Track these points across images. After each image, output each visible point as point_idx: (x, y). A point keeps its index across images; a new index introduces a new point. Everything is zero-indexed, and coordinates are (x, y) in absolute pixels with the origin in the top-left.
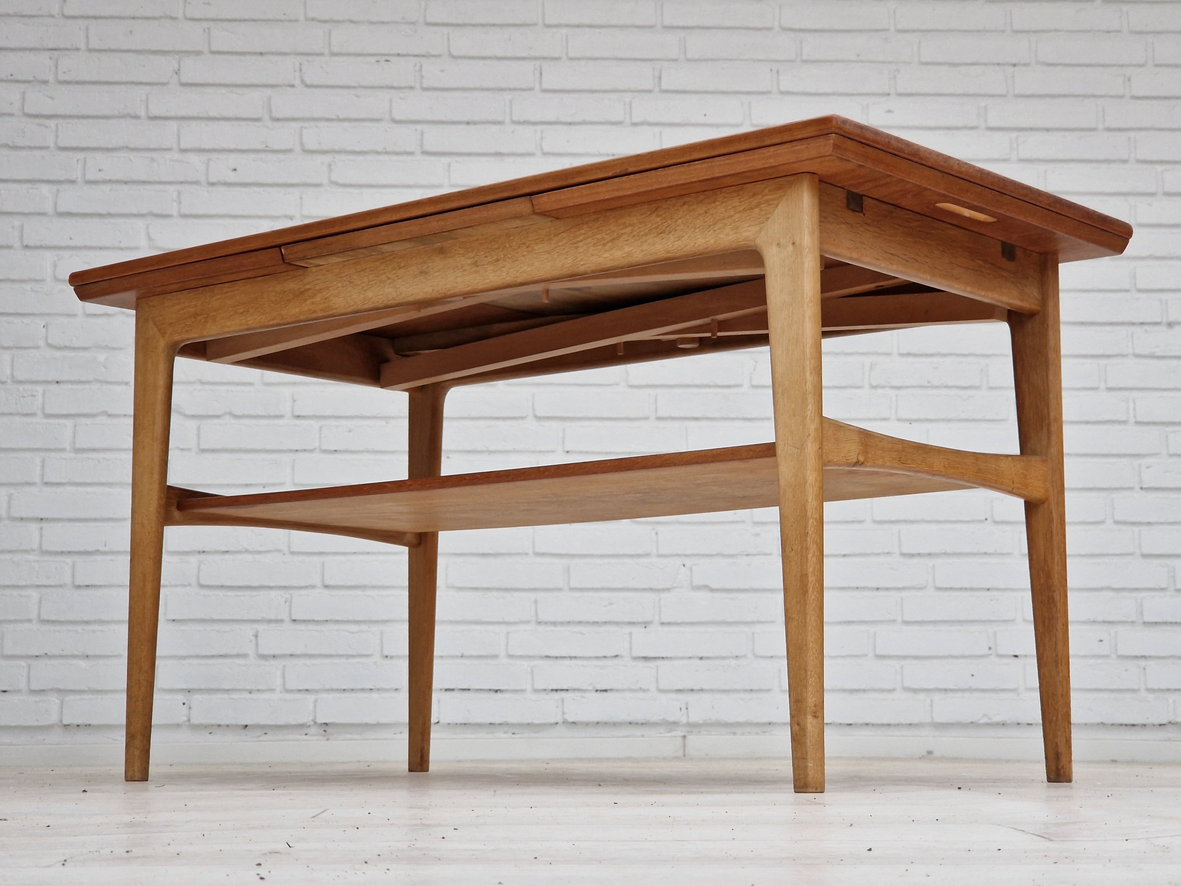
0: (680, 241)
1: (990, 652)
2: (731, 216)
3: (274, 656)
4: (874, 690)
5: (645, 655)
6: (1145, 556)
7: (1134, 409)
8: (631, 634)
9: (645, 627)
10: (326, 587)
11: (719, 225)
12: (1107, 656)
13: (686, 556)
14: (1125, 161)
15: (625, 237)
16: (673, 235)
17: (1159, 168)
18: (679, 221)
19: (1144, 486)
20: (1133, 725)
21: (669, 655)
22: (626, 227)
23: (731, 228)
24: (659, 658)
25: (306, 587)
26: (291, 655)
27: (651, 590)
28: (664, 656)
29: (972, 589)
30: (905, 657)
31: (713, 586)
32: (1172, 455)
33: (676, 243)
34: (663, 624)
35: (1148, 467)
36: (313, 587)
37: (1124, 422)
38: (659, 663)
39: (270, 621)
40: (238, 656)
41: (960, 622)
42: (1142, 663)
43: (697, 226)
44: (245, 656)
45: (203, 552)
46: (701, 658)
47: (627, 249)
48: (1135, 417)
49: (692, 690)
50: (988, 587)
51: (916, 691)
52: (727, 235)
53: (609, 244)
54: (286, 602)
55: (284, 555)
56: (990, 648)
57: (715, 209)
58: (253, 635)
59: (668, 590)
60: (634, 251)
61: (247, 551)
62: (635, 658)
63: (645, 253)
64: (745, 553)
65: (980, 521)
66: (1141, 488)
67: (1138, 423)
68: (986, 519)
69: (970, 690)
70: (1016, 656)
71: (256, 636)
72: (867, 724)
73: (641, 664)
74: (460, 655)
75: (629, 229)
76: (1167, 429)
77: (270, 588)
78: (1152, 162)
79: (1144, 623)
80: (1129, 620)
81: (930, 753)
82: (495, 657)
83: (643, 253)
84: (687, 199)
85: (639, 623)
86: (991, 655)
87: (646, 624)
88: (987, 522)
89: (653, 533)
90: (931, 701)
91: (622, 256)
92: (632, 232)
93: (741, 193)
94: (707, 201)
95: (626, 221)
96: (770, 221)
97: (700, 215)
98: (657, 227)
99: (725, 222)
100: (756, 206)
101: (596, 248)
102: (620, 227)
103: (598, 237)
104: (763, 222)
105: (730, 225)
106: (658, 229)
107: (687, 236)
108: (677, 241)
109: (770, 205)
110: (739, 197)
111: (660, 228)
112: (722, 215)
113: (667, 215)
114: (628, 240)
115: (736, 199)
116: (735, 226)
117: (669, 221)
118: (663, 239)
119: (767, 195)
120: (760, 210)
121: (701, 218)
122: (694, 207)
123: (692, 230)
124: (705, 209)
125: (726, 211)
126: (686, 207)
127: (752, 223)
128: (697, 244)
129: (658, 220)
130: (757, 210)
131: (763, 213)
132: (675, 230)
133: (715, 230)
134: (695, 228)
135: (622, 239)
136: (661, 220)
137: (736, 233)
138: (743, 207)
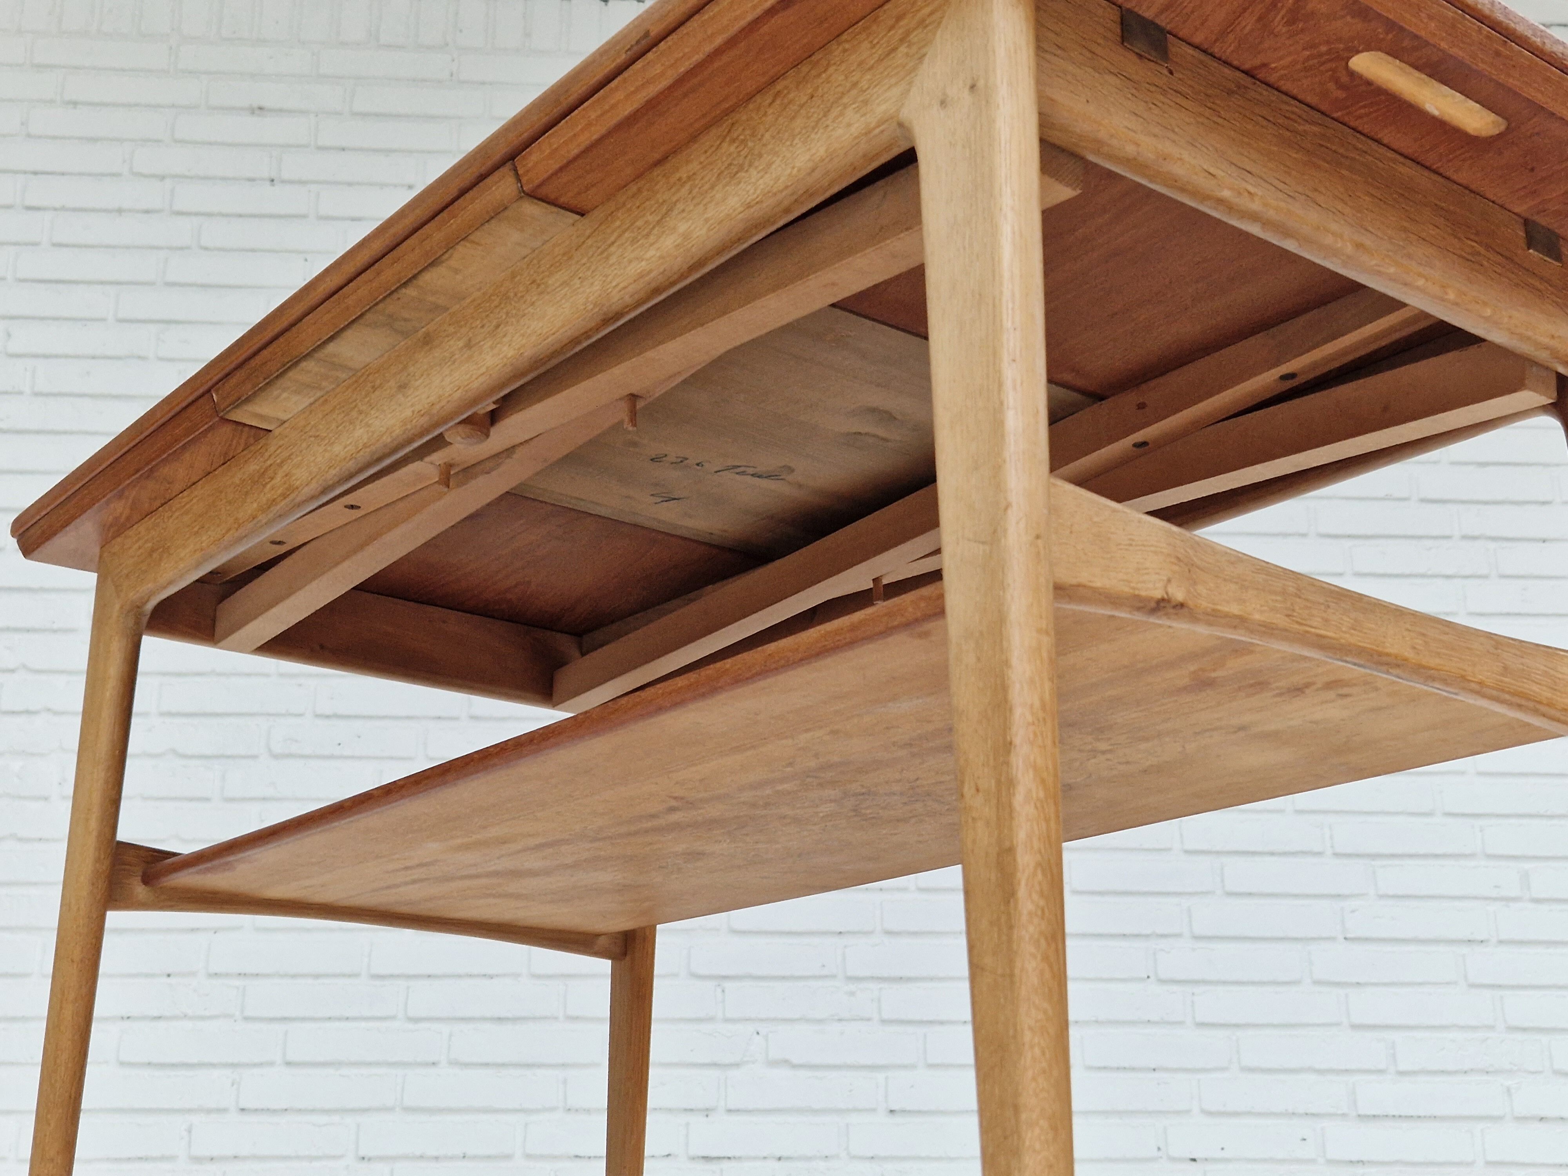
0: (767, 176)
1: (1160, 1154)
2: (855, 85)
3: (212, 1159)
5: (705, 1154)
6: (1355, 1027)
7: (1331, 837)
8: (688, 1124)
9: (707, 1116)
10: (289, 1064)
11: (835, 112)
12: (1312, 1161)
13: (762, 1020)
14: (1304, 535)
15: (680, 206)
16: (756, 168)
17: (1348, 543)
18: (767, 136)
19: (1348, 936)
21: (737, 1154)
22: (682, 185)
23: (854, 109)
24: (724, 1158)
25: (261, 1065)
26: (235, 1157)
27: (715, 1065)
29: (1133, 1069)
31: (796, 1061)
32: (1382, 897)
33: (761, 181)
34: (730, 1111)
35: (1353, 911)
36: (271, 1064)
37: (1319, 854)
38: (725, 1165)
39: (209, 1111)
40: (163, 1158)
41: (1119, 1113)
42: (1360, 1170)
43: (797, 130)
44: (172, 1158)
45: (128, 1018)
46: (780, 1159)
47: (682, 227)
48: (1332, 847)
50: (1153, 1066)
52: (849, 125)
53: (655, 231)
54: (233, 1085)
55: (235, 1021)
56: (1159, 1149)
57: (828, 83)
58: (185, 1130)
59: (737, 1065)
60: (692, 228)
61: (185, 1016)
62: (693, 1158)
63: (711, 222)
64: (836, 1018)
65: (1141, 980)
66: (1345, 938)
67: (1336, 855)
68: (1148, 977)
70: (1194, 1160)
71: (189, 1131)
73: (700, 1166)
74: (462, 1155)
75: (684, 191)
76: (1373, 863)
77: (212, 1065)
78: (1336, 537)
79: (1359, 1116)
80: (1339, 1112)
82: (508, 1157)
83: (708, 225)
84: (779, 86)
85: (699, 1110)
86: (1161, 1157)
87: (707, 1112)
88: (1150, 980)
89: (719, 990)
91: (676, 243)
92: (690, 193)
93: (874, 28)
94: (813, 73)
95: (683, 173)
96: (926, 60)
97: (802, 106)
98: (730, 164)
99: (845, 100)
100: (902, 40)
101: (635, 246)
102: (673, 190)
103: (639, 223)
104: (914, 69)
105: (853, 103)
106: (732, 167)
107: (780, 158)
108: (762, 177)
109: (926, 26)
110: (870, 39)
111: (735, 162)
112: (840, 89)
113: (748, 132)
114: (683, 211)
115: (866, 45)
116: (862, 101)
117: (750, 144)
118: (740, 183)
119: (921, 8)
120: (909, 46)
121: (803, 112)
122: (791, 96)
123: (788, 143)
124: (810, 91)
125: (846, 77)
126: (778, 102)
127: (893, 81)
128: (796, 169)
129: (732, 149)
130: (903, 49)
131: (914, 49)
132: (760, 156)
133: (827, 126)
134: (794, 137)
135: (676, 212)
136: (737, 147)
137: (865, 114)
138: (876, 56)
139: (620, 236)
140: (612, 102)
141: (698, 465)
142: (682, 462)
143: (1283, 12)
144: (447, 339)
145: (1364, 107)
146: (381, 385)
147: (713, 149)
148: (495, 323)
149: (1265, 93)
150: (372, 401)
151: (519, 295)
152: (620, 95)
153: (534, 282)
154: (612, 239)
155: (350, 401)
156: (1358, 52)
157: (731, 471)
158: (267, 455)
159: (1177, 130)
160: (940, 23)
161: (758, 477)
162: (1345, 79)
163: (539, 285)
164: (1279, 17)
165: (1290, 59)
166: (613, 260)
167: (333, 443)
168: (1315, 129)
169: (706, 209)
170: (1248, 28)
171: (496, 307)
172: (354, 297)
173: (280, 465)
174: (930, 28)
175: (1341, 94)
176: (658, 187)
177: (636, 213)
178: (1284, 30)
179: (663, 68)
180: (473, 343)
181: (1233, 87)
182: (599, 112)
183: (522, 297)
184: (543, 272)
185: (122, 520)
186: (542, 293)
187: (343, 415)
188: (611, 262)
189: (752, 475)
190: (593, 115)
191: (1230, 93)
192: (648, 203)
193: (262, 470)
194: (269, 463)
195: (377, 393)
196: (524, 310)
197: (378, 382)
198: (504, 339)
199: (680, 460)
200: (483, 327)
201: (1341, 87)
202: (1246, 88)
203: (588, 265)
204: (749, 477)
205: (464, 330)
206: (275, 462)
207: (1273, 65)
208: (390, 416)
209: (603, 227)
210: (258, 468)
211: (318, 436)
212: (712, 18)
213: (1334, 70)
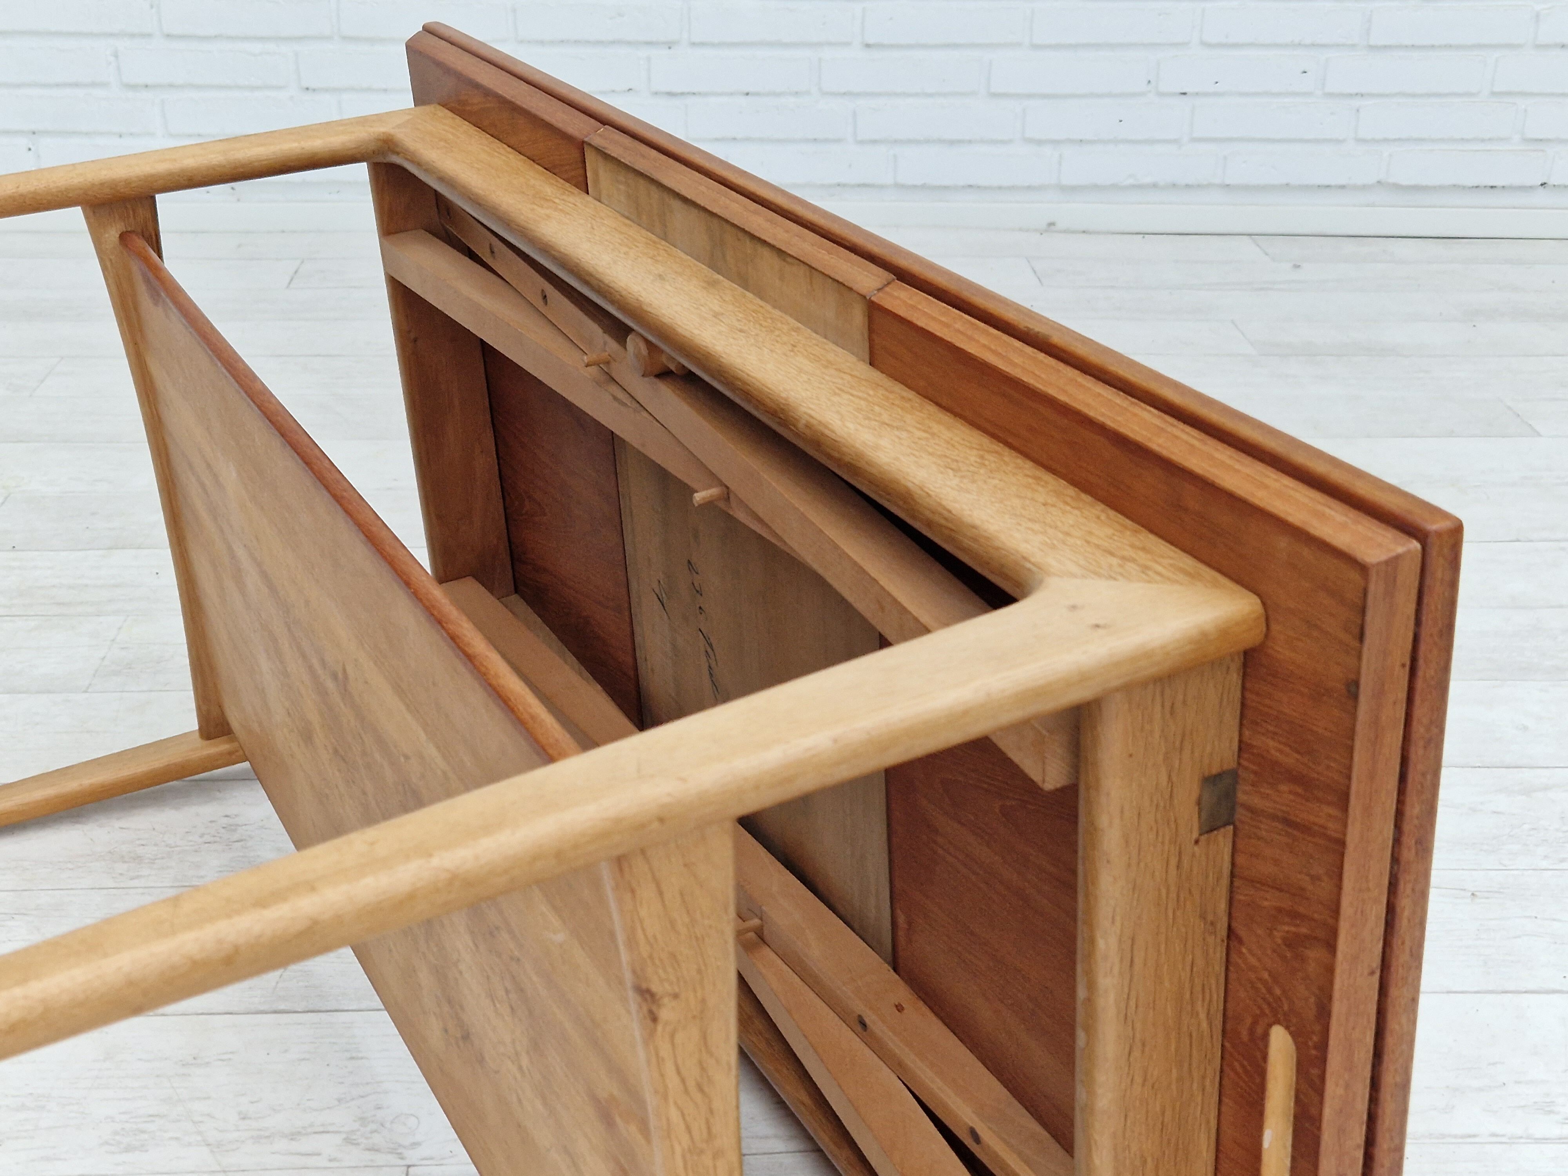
0: (957, 491)
1: (1149, 88)
2: (1068, 534)
3: (146, 86)
4: (982, 141)
5: (668, 89)
8: (649, 59)
9: (669, 49)
12: (1310, 94)
16: (962, 481)
20: (1328, 186)
21: (702, 90)
24: (688, 93)
26: (171, 85)
28: (695, 90)
30: (1030, 96)
34: (694, 44)
38: (689, 100)
39: (132, 36)
40: (94, 85)
41: (1111, 46)
42: (1357, 103)
43: (1008, 503)
44: (104, 85)
46: (747, 94)
49: (735, 139)
51: (1040, 142)
56: (1149, 83)
57: (1063, 513)
58: (111, 55)
62: (656, 94)
69: (1116, 141)
70: (1184, 94)
71: (116, 56)
72: (970, 186)
73: (663, 102)
75: (920, 434)
79: (1370, 46)
80: (1349, 42)
81: (1052, 224)
85: (661, 43)
86: (1150, 92)
87: (670, 45)
90: (1060, 156)
91: (867, 442)
92: (919, 439)
93: (1128, 533)
94: (1068, 500)
95: (936, 428)
96: (1112, 582)
97: (1033, 499)
98: (957, 461)
99: (1051, 531)
100: (1123, 558)
101: (853, 412)
102: (918, 426)
103: (877, 408)
104: (1099, 575)
105: (1049, 538)
106: (955, 464)
107: (975, 497)
108: (952, 488)
109: (1143, 572)
110: (1116, 533)
111: (960, 464)
112: (1059, 524)
113: (993, 465)
114: (899, 438)
115: (1110, 531)
116: (1054, 544)
117: (982, 471)
118: (942, 473)
119: (1160, 564)
120: (1121, 566)
121: (1028, 502)
122: (1040, 489)
123: (993, 500)
124: (1049, 501)
125: (1073, 526)
126: (1030, 480)
127: (1082, 562)
128: (970, 513)
129: (973, 459)
130: (1115, 561)
131: (1120, 570)
132: (974, 482)
133: (1020, 525)
134: (1001, 502)
135: (897, 433)
136: (976, 462)
137: (1042, 550)
138: (1100, 542)
139: (860, 398)
140: (976, 337)
141: (700, 608)
142: (697, 591)
143: (1293, 929)
144: (718, 297)
145: (1243, 1066)
146: (657, 261)
147: (968, 444)
148: (745, 328)
149: (1218, 955)
150: (639, 259)
151: (778, 339)
152: (984, 340)
153: (794, 346)
154: (855, 393)
155: (636, 244)
156: (1287, 1028)
157: (707, 645)
158: (565, 197)
159: (1142, 865)
160: (1149, 582)
161: (710, 673)
162: (1259, 1030)
163: (792, 351)
164: (1286, 928)
165: (1257, 964)
166: (835, 399)
167: (590, 241)
168: (1205, 1025)
169: (909, 455)
170: (1266, 903)
171: (761, 325)
172: (728, 202)
173: (556, 209)
174: (1144, 576)
175: (1245, 1035)
176: (917, 413)
177: (887, 404)
178: (1279, 941)
179: (1021, 364)
180: (720, 317)
181: (1210, 918)
182: (962, 329)
183: (777, 342)
184: (806, 351)
185: (468, 108)
186: (785, 355)
187: (620, 241)
188: (832, 398)
189: (710, 667)
190: (958, 326)
191: (1203, 917)
192: (899, 410)
193: (548, 198)
194: (557, 201)
195: (649, 260)
196: (765, 346)
197: (660, 258)
198: (731, 340)
199: (698, 589)
200: (739, 320)
201: (1252, 1031)
202: (1215, 933)
203: (824, 381)
204: (707, 664)
205: (731, 307)
206: (559, 204)
207: (1244, 950)
208: (629, 275)
209: (864, 383)
210: (550, 194)
211: (593, 229)
212: (1081, 385)
213: (1263, 1014)
